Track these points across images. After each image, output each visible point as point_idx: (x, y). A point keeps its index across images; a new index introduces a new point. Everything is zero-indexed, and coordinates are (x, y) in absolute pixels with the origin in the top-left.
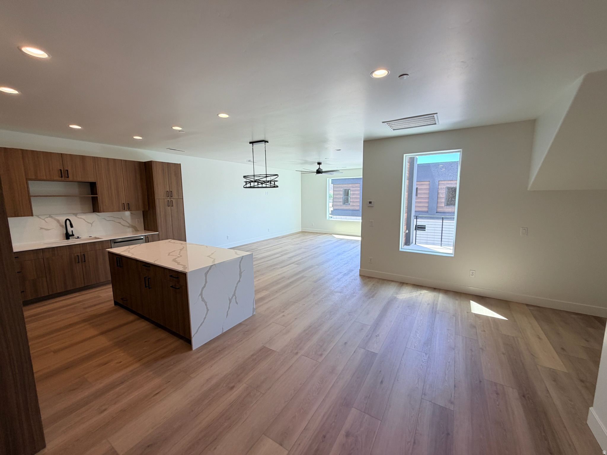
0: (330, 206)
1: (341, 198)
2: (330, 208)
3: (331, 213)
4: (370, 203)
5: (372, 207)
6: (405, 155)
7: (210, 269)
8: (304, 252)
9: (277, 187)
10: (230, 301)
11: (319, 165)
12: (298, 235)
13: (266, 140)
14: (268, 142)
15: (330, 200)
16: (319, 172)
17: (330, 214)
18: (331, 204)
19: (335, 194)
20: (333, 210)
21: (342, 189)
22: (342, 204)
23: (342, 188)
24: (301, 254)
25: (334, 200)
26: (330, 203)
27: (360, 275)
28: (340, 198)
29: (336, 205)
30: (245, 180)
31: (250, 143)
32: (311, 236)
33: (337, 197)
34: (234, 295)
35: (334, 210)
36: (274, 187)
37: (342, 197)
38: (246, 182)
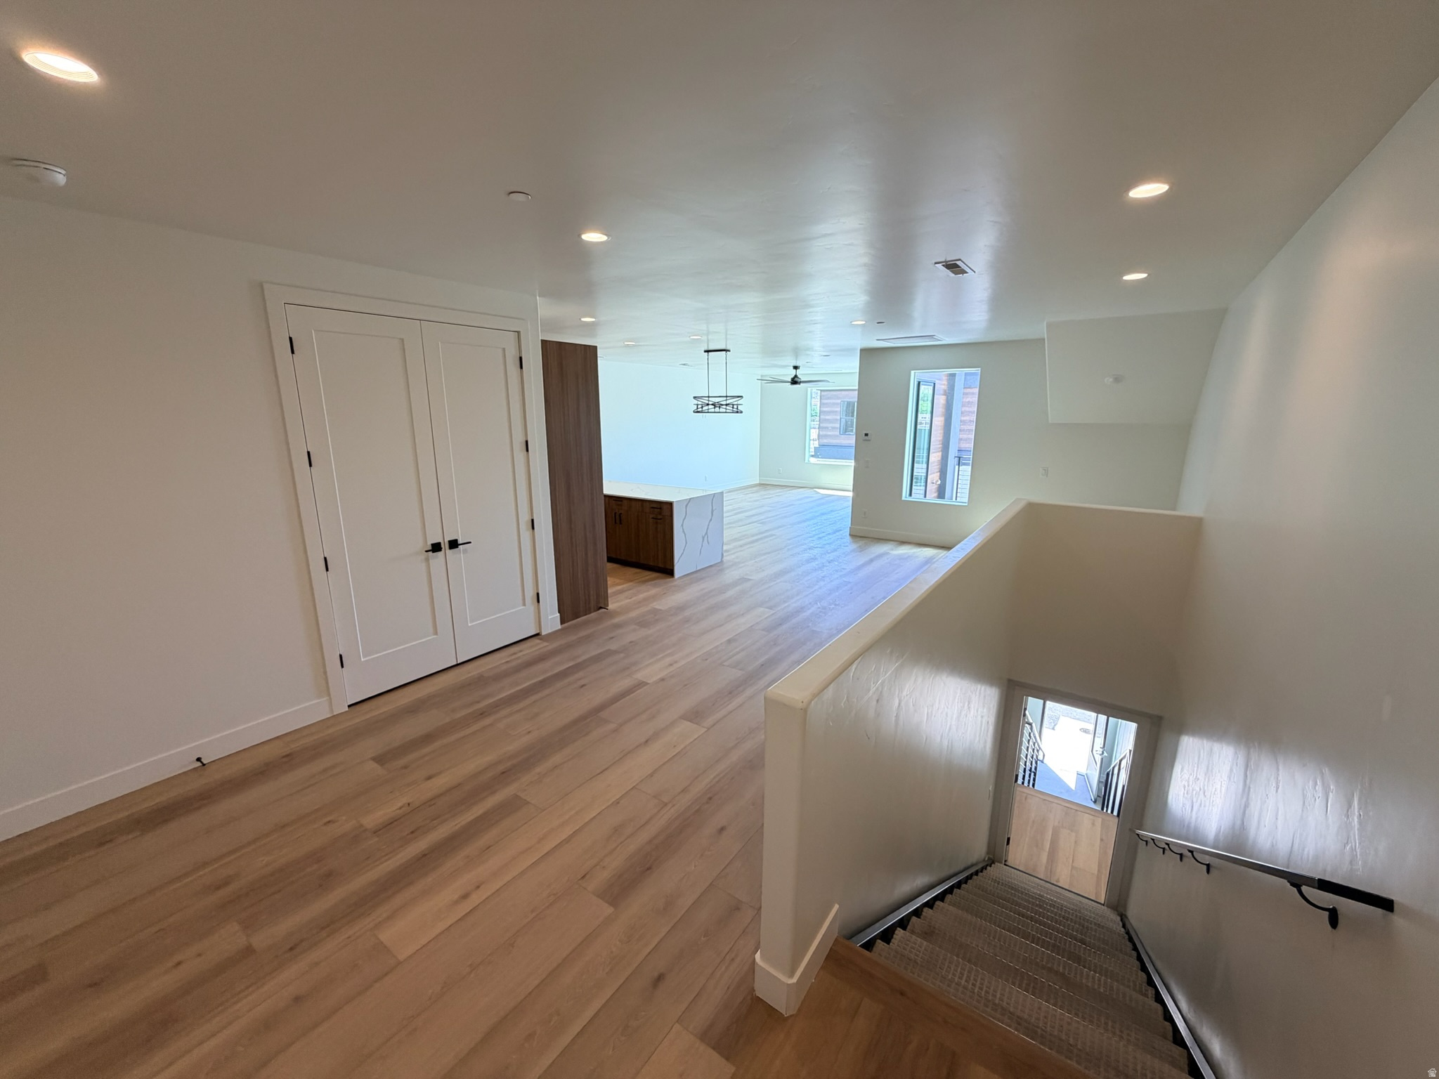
0: (812, 438)
1: (837, 420)
2: (812, 442)
3: (813, 454)
4: (866, 435)
5: (869, 440)
6: (913, 372)
7: (689, 501)
8: (770, 511)
9: (741, 412)
10: (703, 538)
11: (795, 370)
12: (754, 489)
13: (728, 348)
14: (729, 351)
15: (812, 423)
16: (794, 381)
17: (812, 456)
18: (814, 434)
19: (825, 412)
20: (818, 446)
21: (839, 401)
22: (838, 434)
23: (838, 398)
24: (764, 512)
25: (821, 425)
26: (813, 430)
27: (850, 535)
28: (835, 421)
29: (826, 436)
30: (696, 402)
31: (705, 351)
32: (778, 491)
33: (827, 417)
34: (706, 533)
35: (822, 446)
36: (737, 412)
37: (839, 418)
38: (697, 405)
